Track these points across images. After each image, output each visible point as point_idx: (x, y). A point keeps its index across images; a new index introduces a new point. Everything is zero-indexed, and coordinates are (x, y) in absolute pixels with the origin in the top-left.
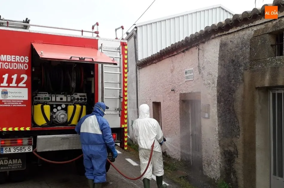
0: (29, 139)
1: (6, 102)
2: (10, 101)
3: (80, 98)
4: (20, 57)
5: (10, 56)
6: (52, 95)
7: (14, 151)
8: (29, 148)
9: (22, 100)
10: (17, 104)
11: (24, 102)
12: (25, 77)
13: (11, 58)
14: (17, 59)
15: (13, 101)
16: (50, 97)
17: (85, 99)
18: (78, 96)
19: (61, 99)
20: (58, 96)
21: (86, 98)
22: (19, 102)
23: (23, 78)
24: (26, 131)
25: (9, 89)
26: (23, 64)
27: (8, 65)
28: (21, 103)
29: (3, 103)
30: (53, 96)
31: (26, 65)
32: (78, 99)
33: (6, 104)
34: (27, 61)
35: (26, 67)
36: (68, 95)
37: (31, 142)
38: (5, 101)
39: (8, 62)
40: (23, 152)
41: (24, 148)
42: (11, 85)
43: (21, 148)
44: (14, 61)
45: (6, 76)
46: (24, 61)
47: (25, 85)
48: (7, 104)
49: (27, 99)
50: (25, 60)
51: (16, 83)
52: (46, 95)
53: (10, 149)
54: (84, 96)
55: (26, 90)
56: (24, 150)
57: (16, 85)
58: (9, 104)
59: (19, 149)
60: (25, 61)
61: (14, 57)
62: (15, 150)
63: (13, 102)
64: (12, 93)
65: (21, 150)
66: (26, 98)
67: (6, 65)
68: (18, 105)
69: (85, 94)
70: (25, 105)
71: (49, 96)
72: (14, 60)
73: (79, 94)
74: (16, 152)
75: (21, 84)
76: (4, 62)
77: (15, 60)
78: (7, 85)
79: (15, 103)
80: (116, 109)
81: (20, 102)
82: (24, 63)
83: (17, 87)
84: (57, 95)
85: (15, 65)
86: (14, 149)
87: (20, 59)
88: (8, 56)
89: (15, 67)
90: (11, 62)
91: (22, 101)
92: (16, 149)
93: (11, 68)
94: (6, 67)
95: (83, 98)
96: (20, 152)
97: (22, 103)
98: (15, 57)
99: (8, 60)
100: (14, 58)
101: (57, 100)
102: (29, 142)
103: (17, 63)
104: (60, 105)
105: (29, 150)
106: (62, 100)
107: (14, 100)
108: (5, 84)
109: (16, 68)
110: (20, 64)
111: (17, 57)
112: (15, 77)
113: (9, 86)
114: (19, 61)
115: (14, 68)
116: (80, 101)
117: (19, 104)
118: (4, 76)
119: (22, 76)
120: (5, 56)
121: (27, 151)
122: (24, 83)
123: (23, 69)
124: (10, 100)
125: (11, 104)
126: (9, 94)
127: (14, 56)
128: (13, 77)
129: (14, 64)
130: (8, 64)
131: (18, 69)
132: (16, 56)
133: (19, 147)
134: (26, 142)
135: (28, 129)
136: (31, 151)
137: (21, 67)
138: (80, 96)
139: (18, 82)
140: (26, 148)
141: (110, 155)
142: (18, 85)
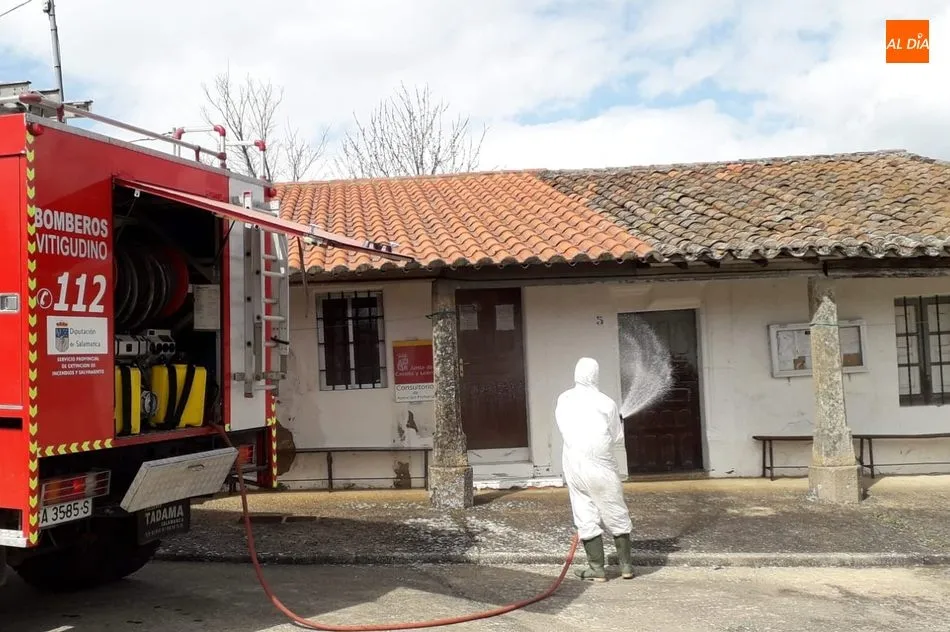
0: (100, 477)
1: (64, 363)
2: (73, 359)
3: (162, 344)
4: (91, 219)
5: (71, 215)
7: (55, 517)
8: (87, 504)
9: (94, 355)
10: (87, 369)
11: (102, 360)
12: (102, 281)
13: (74, 222)
14: (85, 225)
15: (80, 359)
17: (171, 348)
18: (156, 337)
21: (173, 341)
22: (90, 362)
23: (98, 284)
25: (72, 323)
26: (97, 242)
27: (69, 244)
28: (94, 365)
29: (59, 366)
31: (103, 247)
32: (159, 348)
33: (65, 370)
34: (104, 232)
35: (103, 251)
36: (138, 337)
37: (106, 483)
38: (63, 359)
39: (69, 235)
40: (73, 518)
41: (75, 507)
42: (75, 308)
43: (69, 508)
44: (80, 232)
45: (64, 280)
46: (100, 233)
47: (101, 309)
48: (67, 369)
49: (107, 352)
50: (101, 229)
51: (84, 302)
53: (45, 511)
54: (168, 338)
55: (104, 321)
56: (76, 512)
57: (83, 308)
58: (71, 369)
59: (64, 509)
61: (79, 220)
62: (56, 514)
63: (79, 363)
64: (76, 332)
65: (69, 514)
66: (103, 349)
67: (65, 243)
68: (89, 372)
69: (169, 333)
70: (102, 371)
72: (79, 227)
73: (158, 332)
74: (59, 521)
75: (95, 307)
76: (61, 233)
77: (82, 227)
78: (66, 307)
79: (84, 365)
81: (93, 362)
82: (100, 238)
83: (87, 314)
85: (83, 245)
87: (91, 227)
88: (68, 215)
89: (83, 251)
90: (73, 235)
91: (97, 359)
92: (58, 512)
93: (75, 255)
94: (65, 250)
95: (168, 344)
96: (66, 519)
97: (99, 365)
98: (82, 221)
99: (68, 229)
100: (80, 224)
101: (121, 352)
102: (98, 485)
103: (86, 237)
105: (86, 510)
106: (131, 350)
107: (85, 355)
108: (61, 306)
109: (84, 255)
110: (92, 242)
111: (85, 218)
112: (81, 281)
113: (70, 313)
114: (90, 233)
115: (81, 255)
117: (90, 368)
118: (60, 280)
119: (97, 279)
120: (62, 214)
121: (81, 515)
122: (100, 303)
123: (97, 257)
124: (72, 356)
125: (76, 369)
126: (72, 338)
127: (81, 217)
128: (78, 282)
129: (80, 241)
130: (67, 241)
131: (89, 256)
133: (66, 504)
134: (92, 485)
135: (108, 444)
136: (89, 514)
137: (94, 251)
138: (161, 337)
139: (88, 298)
140: (81, 504)
141: (180, 511)
142: (87, 307)
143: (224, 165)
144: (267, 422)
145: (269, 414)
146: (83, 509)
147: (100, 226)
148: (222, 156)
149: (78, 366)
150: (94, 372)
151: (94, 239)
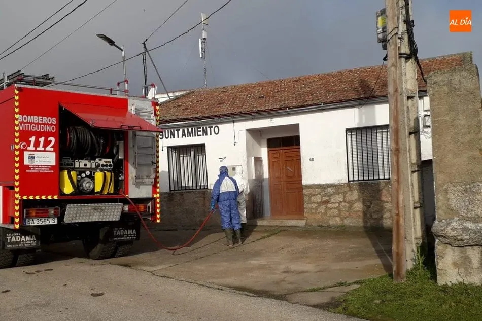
0: (55, 209)
1: (32, 168)
3: (105, 164)
4: (47, 118)
5: (36, 117)
6: (75, 160)
8: (54, 219)
9: (49, 166)
11: (52, 168)
12: (53, 140)
13: (38, 119)
14: (44, 120)
16: (73, 163)
17: (110, 166)
18: (103, 161)
19: (85, 165)
20: (81, 162)
21: (112, 164)
22: (46, 168)
23: (50, 141)
24: (53, 200)
25: (35, 154)
27: (35, 127)
28: (48, 169)
29: (30, 169)
30: (77, 162)
31: (53, 127)
32: (103, 165)
34: (54, 122)
35: (53, 129)
36: (92, 161)
37: (58, 212)
38: (32, 166)
39: (35, 124)
40: (47, 224)
41: (48, 220)
42: (38, 149)
43: (45, 220)
44: (41, 122)
45: (33, 139)
47: (52, 149)
48: (34, 170)
49: (55, 165)
50: (52, 121)
51: (43, 147)
52: (68, 161)
54: (109, 162)
55: (54, 154)
56: (49, 222)
57: (43, 149)
58: (36, 170)
59: (43, 220)
62: (38, 221)
63: (40, 168)
64: (39, 157)
65: (45, 222)
66: (53, 163)
67: (33, 126)
68: (45, 171)
69: (110, 160)
70: (53, 171)
73: (103, 160)
74: (40, 224)
75: (48, 148)
76: (31, 123)
78: (34, 149)
79: (42, 169)
82: (52, 124)
83: (45, 151)
85: (42, 127)
87: (47, 121)
88: (35, 117)
89: (43, 129)
90: (38, 124)
92: (40, 221)
93: (38, 130)
94: (34, 129)
95: (109, 164)
96: (43, 224)
97: (50, 169)
98: (42, 119)
99: (35, 122)
102: (55, 213)
103: (45, 124)
104: (84, 172)
107: (41, 165)
108: (32, 147)
109: (43, 131)
110: (47, 126)
111: (44, 118)
112: (42, 140)
113: (35, 150)
114: (46, 123)
115: (41, 130)
116: (105, 167)
118: (31, 139)
119: (50, 139)
120: (32, 117)
121: (51, 223)
122: (51, 147)
123: (50, 131)
124: (37, 165)
125: (38, 170)
126: (36, 159)
127: (41, 117)
128: (40, 140)
129: (41, 125)
130: (34, 125)
131: (46, 131)
133: (43, 218)
134: (52, 213)
135: (56, 197)
136: (56, 223)
137: (49, 129)
138: (105, 162)
139: (45, 145)
140: (51, 219)
141: (135, 232)
142: (45, 149)
143: (127, 95)
144: (153, 196)
145: (154, 192)
146: (53, 221)
147: (54, 120)
148: (126, 91)
150: (48, 171)
151: (49, 125)
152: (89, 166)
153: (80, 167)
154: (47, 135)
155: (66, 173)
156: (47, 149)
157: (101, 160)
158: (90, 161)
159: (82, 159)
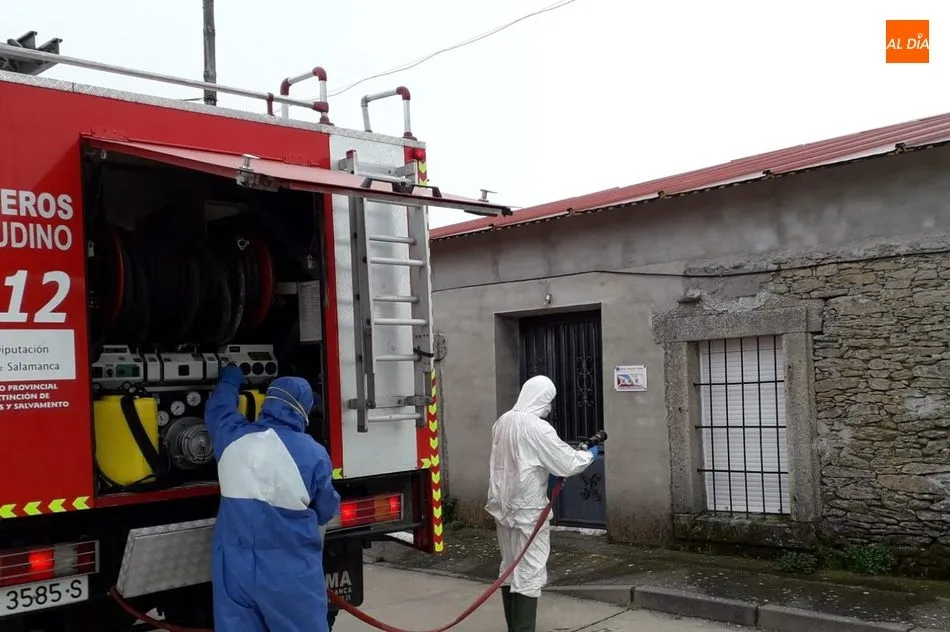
0: (79, 549)
2: (2, 388)
3: (252, 363)
4: (37, 196)
6: (146, 356)
7: (13, 604)
8: (76, 585)
9: (52, 382)
10: (31, 401)
11: (62, 388)
12: (62, 280)
14: (23, 204)
15: (15, 388)
16: (141, 365)
17: (270, 367)
18: (242, 355)
19: (184, 370)
20: (169, 360)
21: (275, 362)
22: (38, 392)
23: (53, 287)
24: (71, 515)
26: (49, 227)
28: (47, 396)
30: (152, 360)
31: (63, 233)
34: (65, 212)
35: (63, 237)
36: (206, 355)
37: (93, 557)
40: (49, 604)
41: (54, 589)
42: (4, 317)
43: (41, 591)
44: (14, 212)
46: (56, 214)
47: (61, 317)
49: (73, 378)
50: (58, 208)
51: (23, 310)
52: (122, 359)
54: (266, 356)
55: (69, 335)
56: (56, 596)
57: (23, 318)
59: (32, 593)
60: (60, 213)
61: (9, 197)
62: (14, 600)
63: (13, 392)
64: (7, 351)
65: (41, 599)
66: (68, 371)
68: (36, 405)
69: (268, 348)
70: (66, 404)
71: (136, 360)
72: (10, 207)
73: (245, 349)
74: (20, 609)
75: (44, 315)
77: (17, 207)
79: (24, 397)
80: (399, 402)
81: (44, 392)
82: (56, 221)
83: (30, 324)
84: (163, 356)
85: (18, 231)
86: (13, 596)
87: (35, 206)
89: (19, 239)
91: (50, 386)
92: (19, 599)
93: (2, 245)
95: (264, 363)
96: (35, 606)
97: (54, 396)
98: (17, 198)
100: (13, 202)
101: (168, 376)
102: (80, 560)
103: (27, 220)
104: (181, 397)
105: (76, 593)
106: (187, 373)
107: (18, 383)
109: (22, 245)
110: (39, 226)
111: (23, 194)
112: (18, 282)
114: (33, 214)
115: (15, 245)
116: (252, 374)
117: (39, 400)
119: (49, 277)
121: (66, 599)
122: (57, 310)
123: (50, 246)
125: (5, 403)
127: (13, 193)
128: (9, 282)
129: (14, 225)
131: (32, 246)
132: (21, 192)
133: (34, 586)
134: (69, 560)
135: (80, 503)
136: (85, 596)
137: (44, 238)
138: (252, 355)
139: (32, 303)
140: (64, 585)
141: (346, 579)
142: (31, 317)
143: (324, 120)
144: (420, 463)
145: (424, 450)
146: (70, 592)
147: (64, 205)
148: (321, 107)
149: (10, 397)
150: (48, 405)
151: (44, 222)
152: (195, 372)
153: (166, 377)
154: (37, 261)
155: (114, 403)
156: (40, 317)
157: (237, 350)
158: (198, 356)
159: (173, 350)
